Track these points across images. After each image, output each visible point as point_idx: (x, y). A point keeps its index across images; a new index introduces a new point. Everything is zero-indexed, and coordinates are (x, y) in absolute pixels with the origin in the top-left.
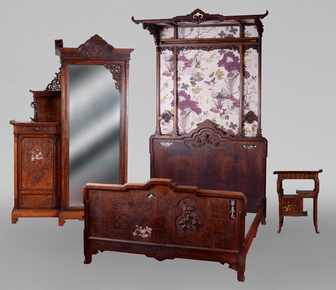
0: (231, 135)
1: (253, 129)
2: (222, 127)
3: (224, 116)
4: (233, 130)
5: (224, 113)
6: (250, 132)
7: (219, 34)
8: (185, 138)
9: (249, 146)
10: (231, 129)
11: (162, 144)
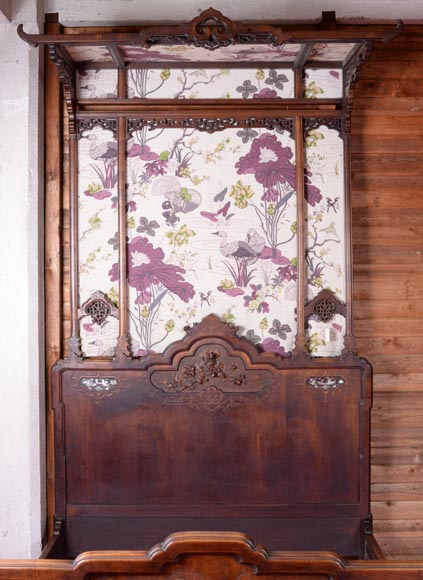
0: (277, 354)
1: (333, 337)
2: (251, 332)
3: (255, 304)
4: (280, 340)
5: (254, 296)
6: (324, 344)
7: (239, 89)
8: (152, 365)
9: (326, 381)
10: (275, 337)
11: (87, 383)
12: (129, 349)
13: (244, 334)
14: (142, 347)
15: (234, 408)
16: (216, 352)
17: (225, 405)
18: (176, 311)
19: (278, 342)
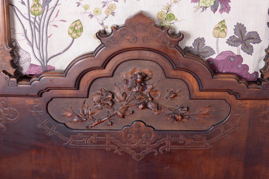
12: (15, 64)
13: (189, 43)
14: (35, 62)
15: (170, 153)
16: (146, 71)
17: (157, 148)
18: (86, 8)
19: (239, 58)
